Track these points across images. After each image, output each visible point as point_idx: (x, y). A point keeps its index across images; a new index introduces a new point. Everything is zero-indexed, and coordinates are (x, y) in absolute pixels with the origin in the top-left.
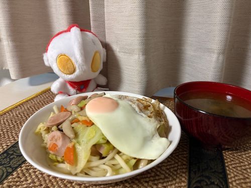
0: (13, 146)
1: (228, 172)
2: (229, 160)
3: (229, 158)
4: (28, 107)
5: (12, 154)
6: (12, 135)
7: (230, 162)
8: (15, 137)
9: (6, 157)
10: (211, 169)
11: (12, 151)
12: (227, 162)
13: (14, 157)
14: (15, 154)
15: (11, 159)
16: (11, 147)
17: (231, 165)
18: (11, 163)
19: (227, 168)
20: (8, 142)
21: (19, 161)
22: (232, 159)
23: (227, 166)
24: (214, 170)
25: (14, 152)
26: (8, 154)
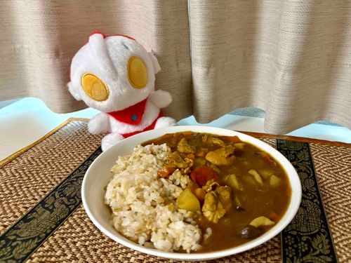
0: (13, 228)
1: (338, 253)
2: (338, 234)
3: (338, 231)
4: (29, 158)
5: (14, 240)
6: (10, 208)
7: (340, 237)
8: (15, 210)
9: (5, 246)
10: (315, 250)
11: (14, 235)
12: (336, 238)
13: (18, 244)
14: (18, 239)
15: (13, 248)
16: (10, 229)
17: (342, 241)
18: (14, 252)
19: (337, 247)
20: (5, 219)
21: (26, 248)
22: (342, 232)
23: (336, 244)
24: (318, 252)
25: (18, 236)
26: (8, 241)
